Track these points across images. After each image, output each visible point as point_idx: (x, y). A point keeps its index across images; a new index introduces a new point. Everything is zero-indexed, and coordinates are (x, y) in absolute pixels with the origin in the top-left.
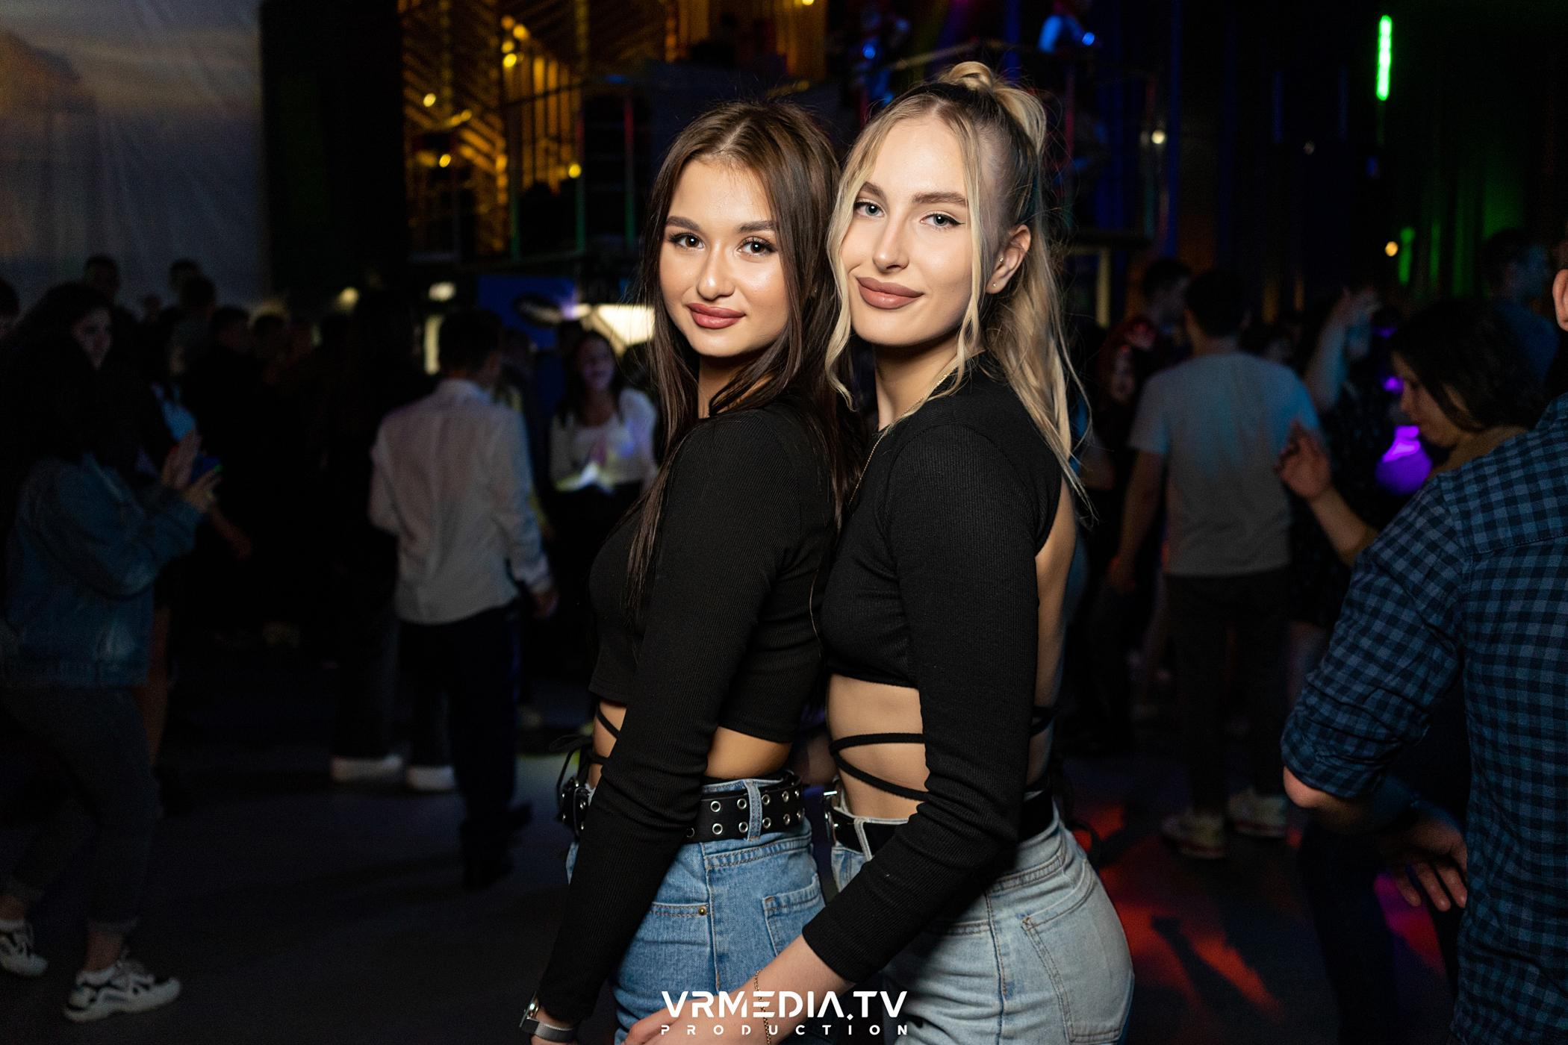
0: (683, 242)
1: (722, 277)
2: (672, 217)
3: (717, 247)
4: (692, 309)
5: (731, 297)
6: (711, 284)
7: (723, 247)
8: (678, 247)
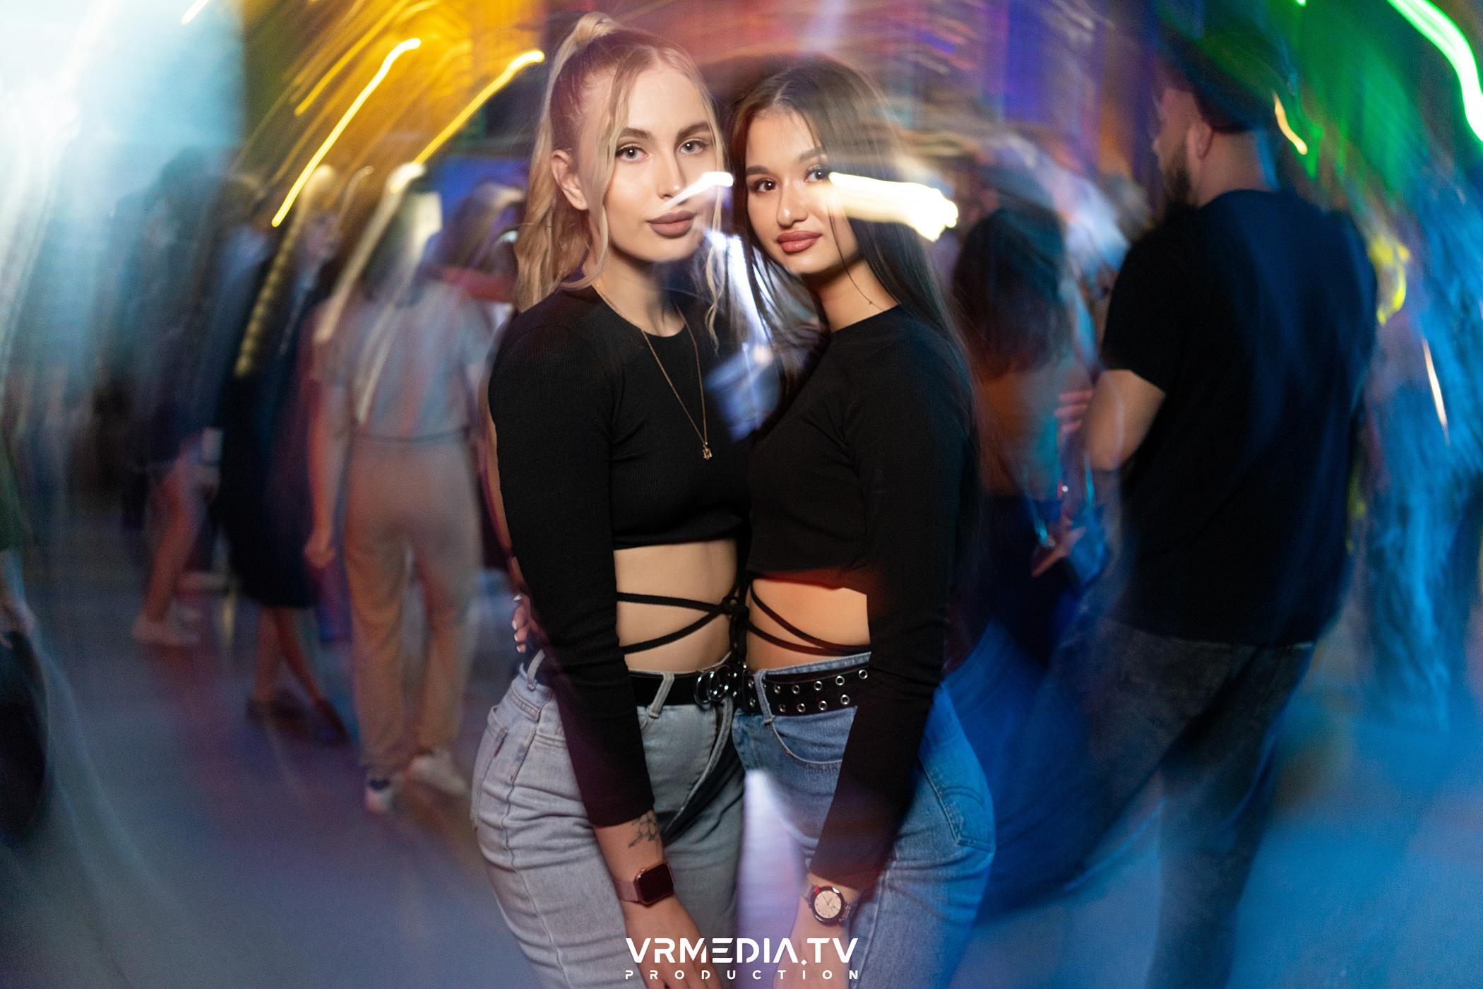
0: (762, 188)
1: (794, 206)
2: (748, 169)
3: (786, 182)
4: (780, 241)
5: (806, 221)
6: (787, 214)
7: (791, 182)
8: (760, 194)
